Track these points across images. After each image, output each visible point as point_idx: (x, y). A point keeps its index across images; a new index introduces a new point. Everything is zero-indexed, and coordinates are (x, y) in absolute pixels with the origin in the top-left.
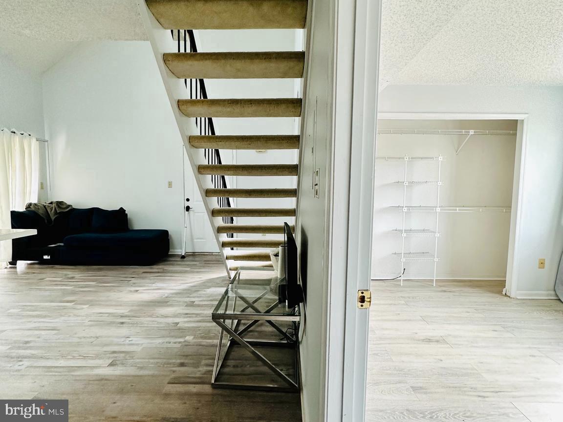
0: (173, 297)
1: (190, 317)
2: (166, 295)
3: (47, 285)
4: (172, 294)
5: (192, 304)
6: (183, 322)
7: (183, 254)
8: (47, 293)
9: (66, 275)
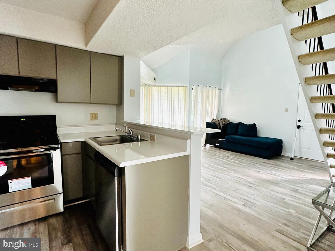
0: (282, 182)
1: (294, 198)
2: (278, 180)
3: (217, 158)
4: (283, 180)
5: (296, 191)
6: (288, 199)
7: (292, 157)
8: (217, 161)
9: (225, 155)
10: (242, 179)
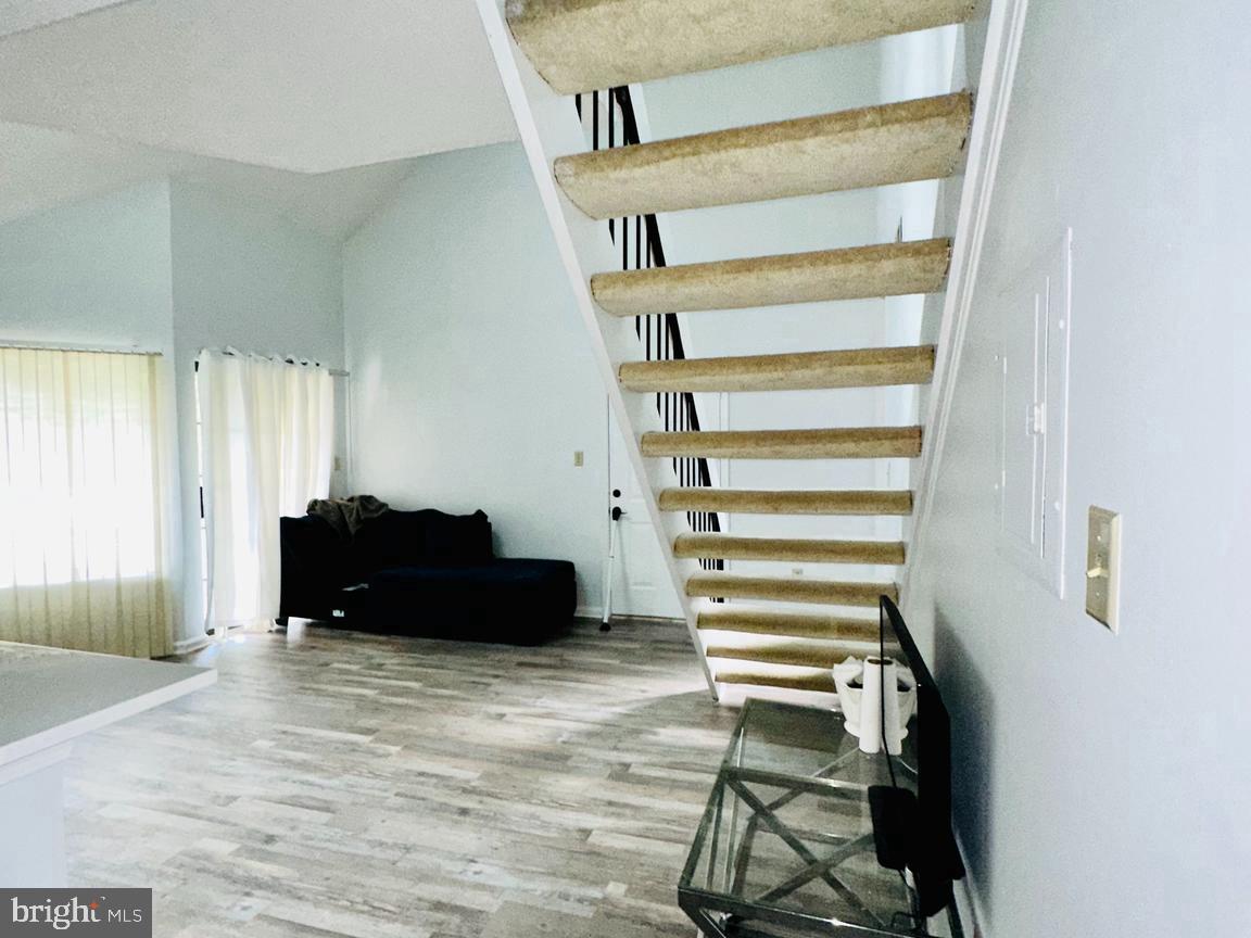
0: (581, 744)
2: (565, 737)
4: (579, 733)
5: (622, 774)
7: (606, 621)
10: (434, 780)
